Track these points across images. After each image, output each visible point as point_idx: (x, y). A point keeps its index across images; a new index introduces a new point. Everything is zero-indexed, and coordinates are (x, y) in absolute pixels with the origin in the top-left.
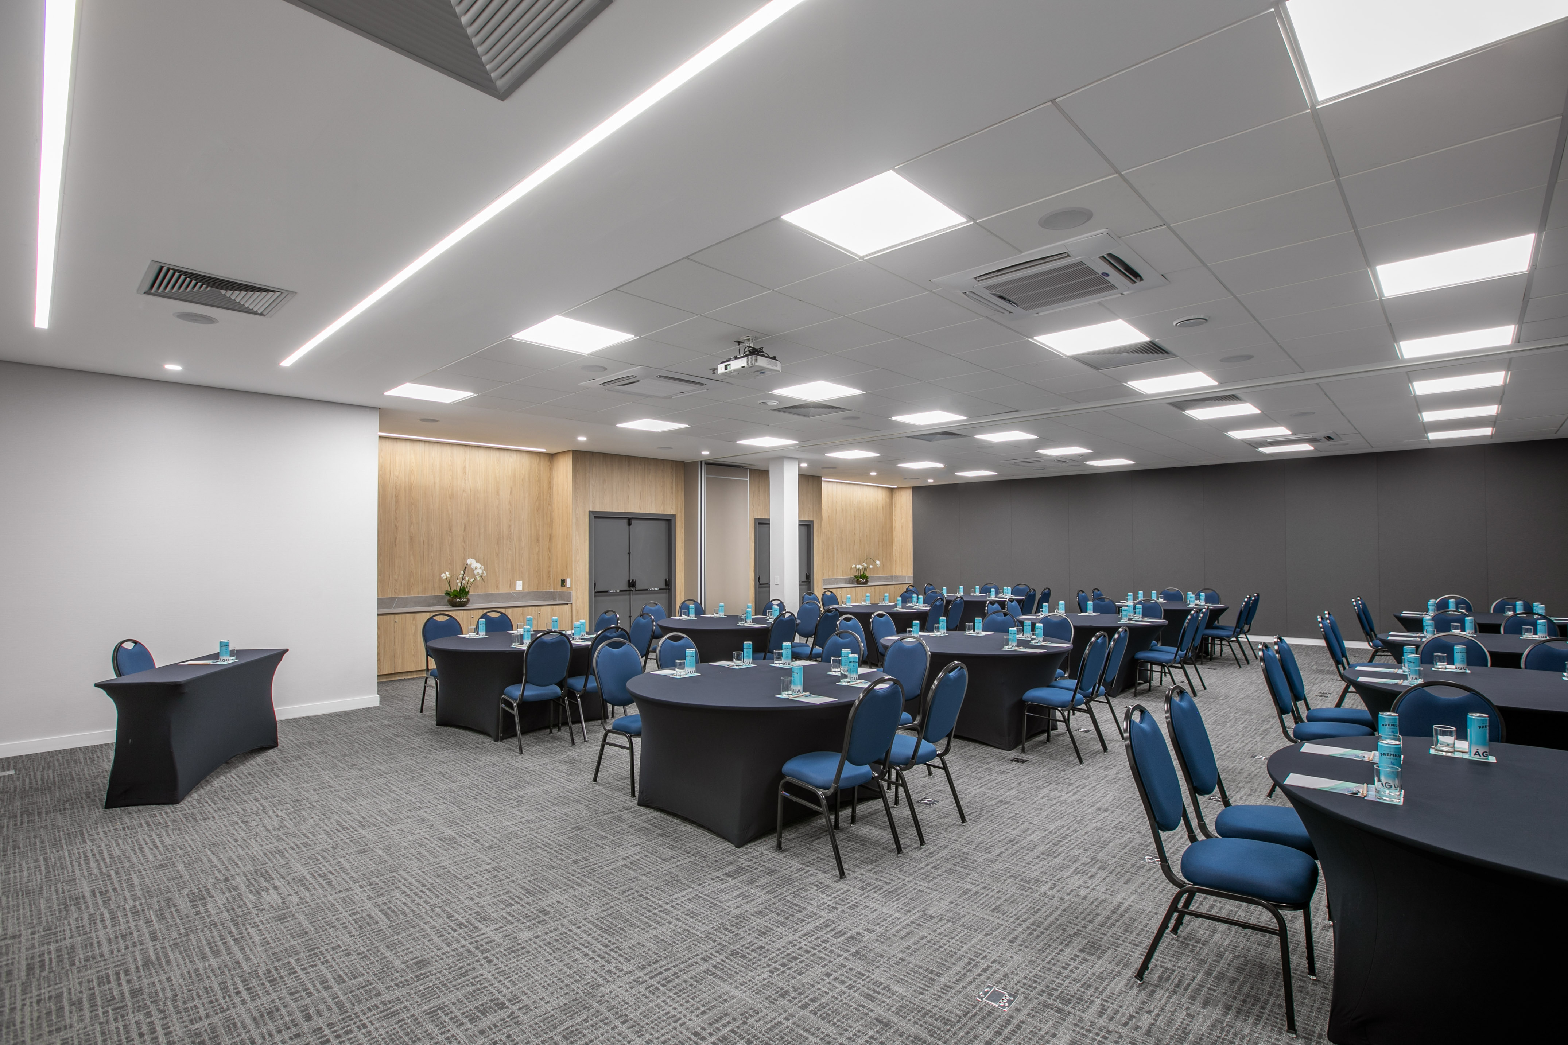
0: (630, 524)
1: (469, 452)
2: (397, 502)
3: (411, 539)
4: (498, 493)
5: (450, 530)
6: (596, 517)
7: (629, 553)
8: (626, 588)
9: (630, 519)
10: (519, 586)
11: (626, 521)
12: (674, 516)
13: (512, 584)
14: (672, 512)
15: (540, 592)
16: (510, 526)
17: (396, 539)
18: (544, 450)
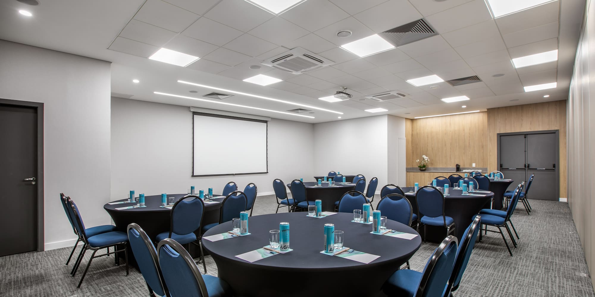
0: (525, 137)
1: (452, 117)
2: (428, 138)
3: (432, 149)
4: (464, 130)
5: (446, 145)
6: (501, 136)
7: (525, 151)
8: (524, 168)
9: (526, 135)
10: (474, 165)
11: (523, 136)
12: (558, 130)
13: (471, 165)
14: (556, 128)
15: (484, 168)
16: (469, 142)
17: (427, 149)
18: (479, 111)
